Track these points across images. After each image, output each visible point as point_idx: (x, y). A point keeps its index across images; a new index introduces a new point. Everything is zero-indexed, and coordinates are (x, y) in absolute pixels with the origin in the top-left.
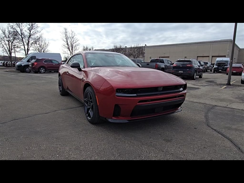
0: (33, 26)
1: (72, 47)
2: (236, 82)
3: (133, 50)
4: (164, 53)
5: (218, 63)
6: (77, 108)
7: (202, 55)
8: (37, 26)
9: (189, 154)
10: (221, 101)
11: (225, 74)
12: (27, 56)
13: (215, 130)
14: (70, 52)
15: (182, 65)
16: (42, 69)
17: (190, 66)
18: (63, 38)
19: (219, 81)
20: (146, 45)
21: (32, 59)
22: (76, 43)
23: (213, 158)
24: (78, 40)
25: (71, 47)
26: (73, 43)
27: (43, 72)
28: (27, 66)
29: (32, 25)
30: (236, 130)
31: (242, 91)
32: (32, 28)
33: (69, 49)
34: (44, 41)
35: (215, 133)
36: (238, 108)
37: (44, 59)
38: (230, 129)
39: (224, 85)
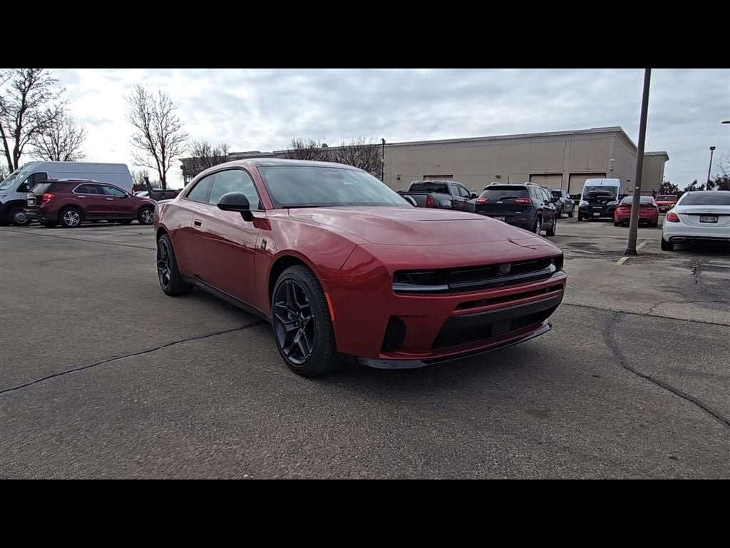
0: (34, 76)
1: (163, 147)
2: (646, 244)
3: (349, 154)
4: (438, 166)
5: (592, 195)
6: (237, 331)
7: (543, 172)
8: (48, 76)
9: (613, 447)
10: (628, 300)
11: (610, 224)
12: (16, 174)
13: (649, 378)
14: (157, 160)
15: (501, 199)
16: (69, 213)
17: (524, 203)
18: (133, 116)
19: (602, 245)
20: (383, 140)
21: (33, 184)
22: (174, 133)
23: (675, 452)
24: (180, 122)
25: (159, 145)
26: (164, 131)
27: (73, 224)
28: (21, 204)
29: (30, 75)
30: (699, 374)
31: (673, 270)
32: (31, 84)
33: (154, 150)
34: (67, 126)
35: (649, 385)
36: (680, 317)
37: (77, 183)
38: (682, 372)
39: (620, 254)
